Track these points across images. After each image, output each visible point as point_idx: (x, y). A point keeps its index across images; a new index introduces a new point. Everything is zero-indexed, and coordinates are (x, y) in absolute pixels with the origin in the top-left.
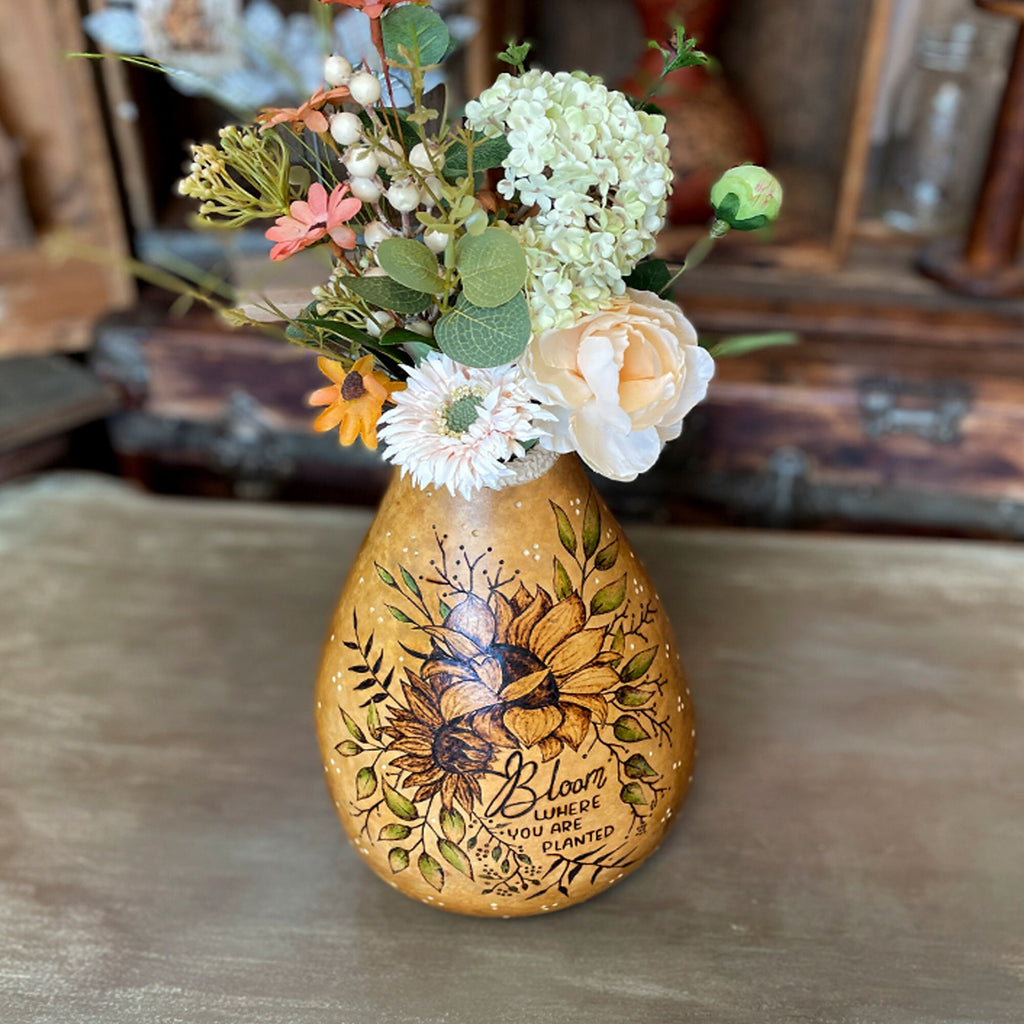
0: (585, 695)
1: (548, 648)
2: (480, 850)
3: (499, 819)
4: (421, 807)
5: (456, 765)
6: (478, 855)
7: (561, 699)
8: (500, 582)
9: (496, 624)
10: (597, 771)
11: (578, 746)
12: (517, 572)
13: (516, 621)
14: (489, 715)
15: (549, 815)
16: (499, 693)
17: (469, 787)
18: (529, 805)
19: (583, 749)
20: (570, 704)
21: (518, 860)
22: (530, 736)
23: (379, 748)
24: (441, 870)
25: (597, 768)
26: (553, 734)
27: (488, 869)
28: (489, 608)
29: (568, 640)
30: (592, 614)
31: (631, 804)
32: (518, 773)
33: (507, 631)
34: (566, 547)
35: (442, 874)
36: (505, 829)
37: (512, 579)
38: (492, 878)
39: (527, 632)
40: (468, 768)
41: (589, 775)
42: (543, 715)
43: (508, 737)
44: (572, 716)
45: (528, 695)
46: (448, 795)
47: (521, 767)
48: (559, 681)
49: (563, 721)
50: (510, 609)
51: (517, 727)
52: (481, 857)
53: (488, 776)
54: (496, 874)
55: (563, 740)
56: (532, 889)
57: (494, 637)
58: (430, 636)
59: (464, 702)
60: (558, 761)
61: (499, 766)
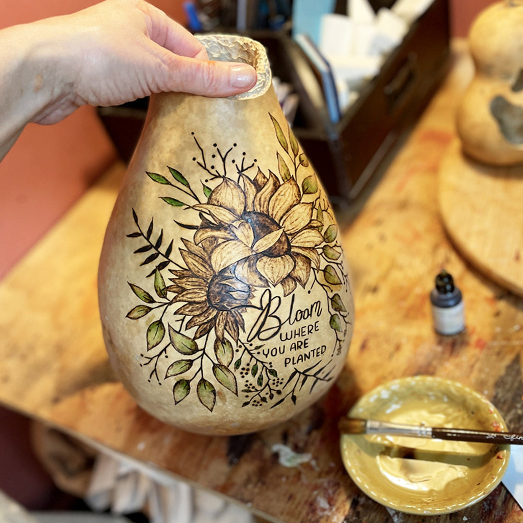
0: (306, 248)
1: (280, 214)
2: (243, 369)
3: (256, 342)
4: (200, 343)
5: (225, 305)
6: (242, 373)
7: (292, 250)
8: (245, 168)
9: (246, 198)
10: (317, 303)
11: (305, 284)
12: (255, 160)
13: (259, 195)
14: (247, 264)
15: (289, 337)
16: (252, 248)
17: (236, 320)
18: (277, 329)
19: (308, 287)
20: (298, 254)
21: (269, 374)
22: (275, 278)
23: (166, 304)
24: (214, 392)
25: (317, 301)
26: (289, 276)
27: (248, 384)
28: (239, 187)
29: (293, 209)
30: (304, 193)
31: (335, 330)
32: (269, 305)
33: (253, 202)
34: (282, 146)
35: (215, 395)
36: (260, 350)
37: (253, 165)
38: (250, 391)
39: (266, 203)
40: (235, 305)
41: (312, 307)
42: (282, 262)
43: (260, 279)
44: (300, 263)
45: (271, 247)
46: (221, 328)
47: (270, 300)
48: (290, 237)
49: (295, 266)
50: (253, 187)
51: (266, 271)
52: (244, 375)
53: (249, 309)
54: (253, 387)
55: (296, 280)
56: (277, 398)
57: (245, 207)
58: (198, 212)
59: (228, 256)
60: (294, 295)
61: (255, 302)
